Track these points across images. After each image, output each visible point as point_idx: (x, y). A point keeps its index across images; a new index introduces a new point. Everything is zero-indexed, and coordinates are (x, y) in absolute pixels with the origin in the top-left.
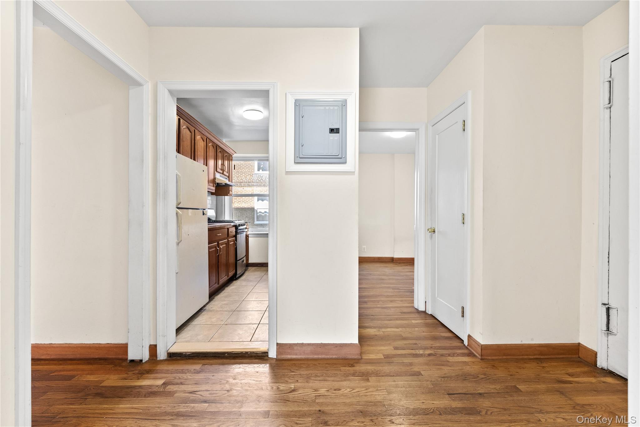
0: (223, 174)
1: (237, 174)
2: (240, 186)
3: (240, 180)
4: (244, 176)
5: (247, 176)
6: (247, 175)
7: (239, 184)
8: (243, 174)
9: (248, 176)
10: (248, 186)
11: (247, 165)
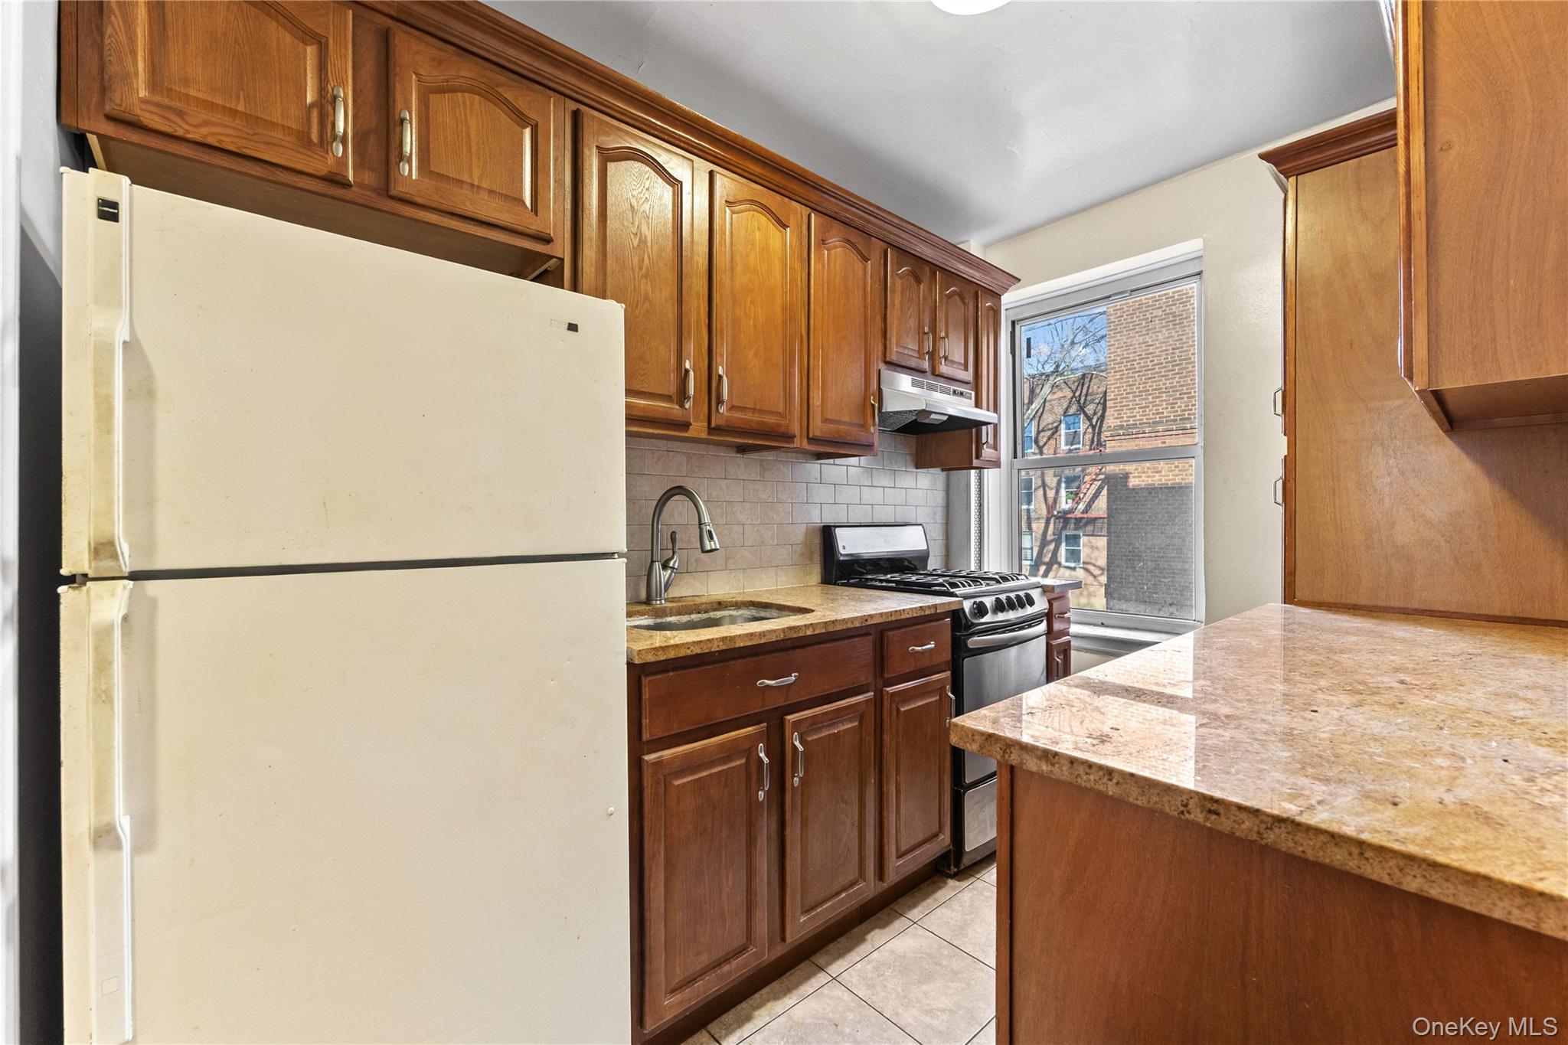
0: (935, 374)
1: (1143, 399)
2: (1153, 435)
3: (1151, 416)
4: (1164, 403)
5: (1175, 399)
6: (1178, 396)
7: (1147, 430)
8: (1164, 395)
9: (1179, 401)
10: (1181, 432)
11: (1177, 365)
